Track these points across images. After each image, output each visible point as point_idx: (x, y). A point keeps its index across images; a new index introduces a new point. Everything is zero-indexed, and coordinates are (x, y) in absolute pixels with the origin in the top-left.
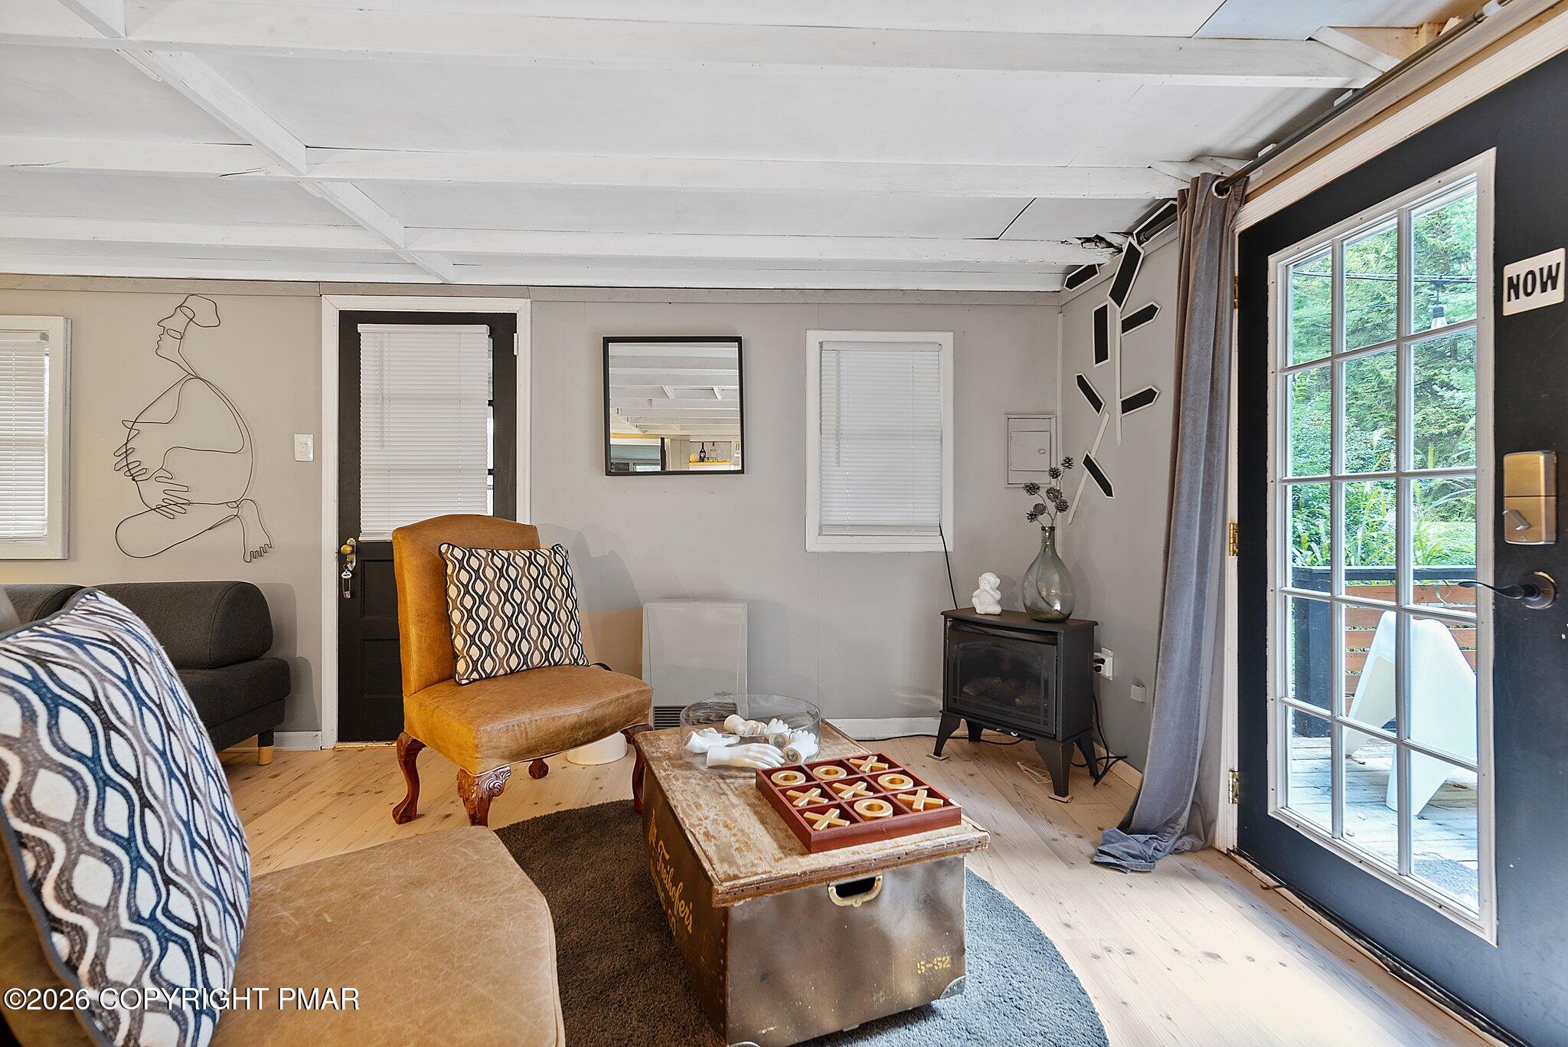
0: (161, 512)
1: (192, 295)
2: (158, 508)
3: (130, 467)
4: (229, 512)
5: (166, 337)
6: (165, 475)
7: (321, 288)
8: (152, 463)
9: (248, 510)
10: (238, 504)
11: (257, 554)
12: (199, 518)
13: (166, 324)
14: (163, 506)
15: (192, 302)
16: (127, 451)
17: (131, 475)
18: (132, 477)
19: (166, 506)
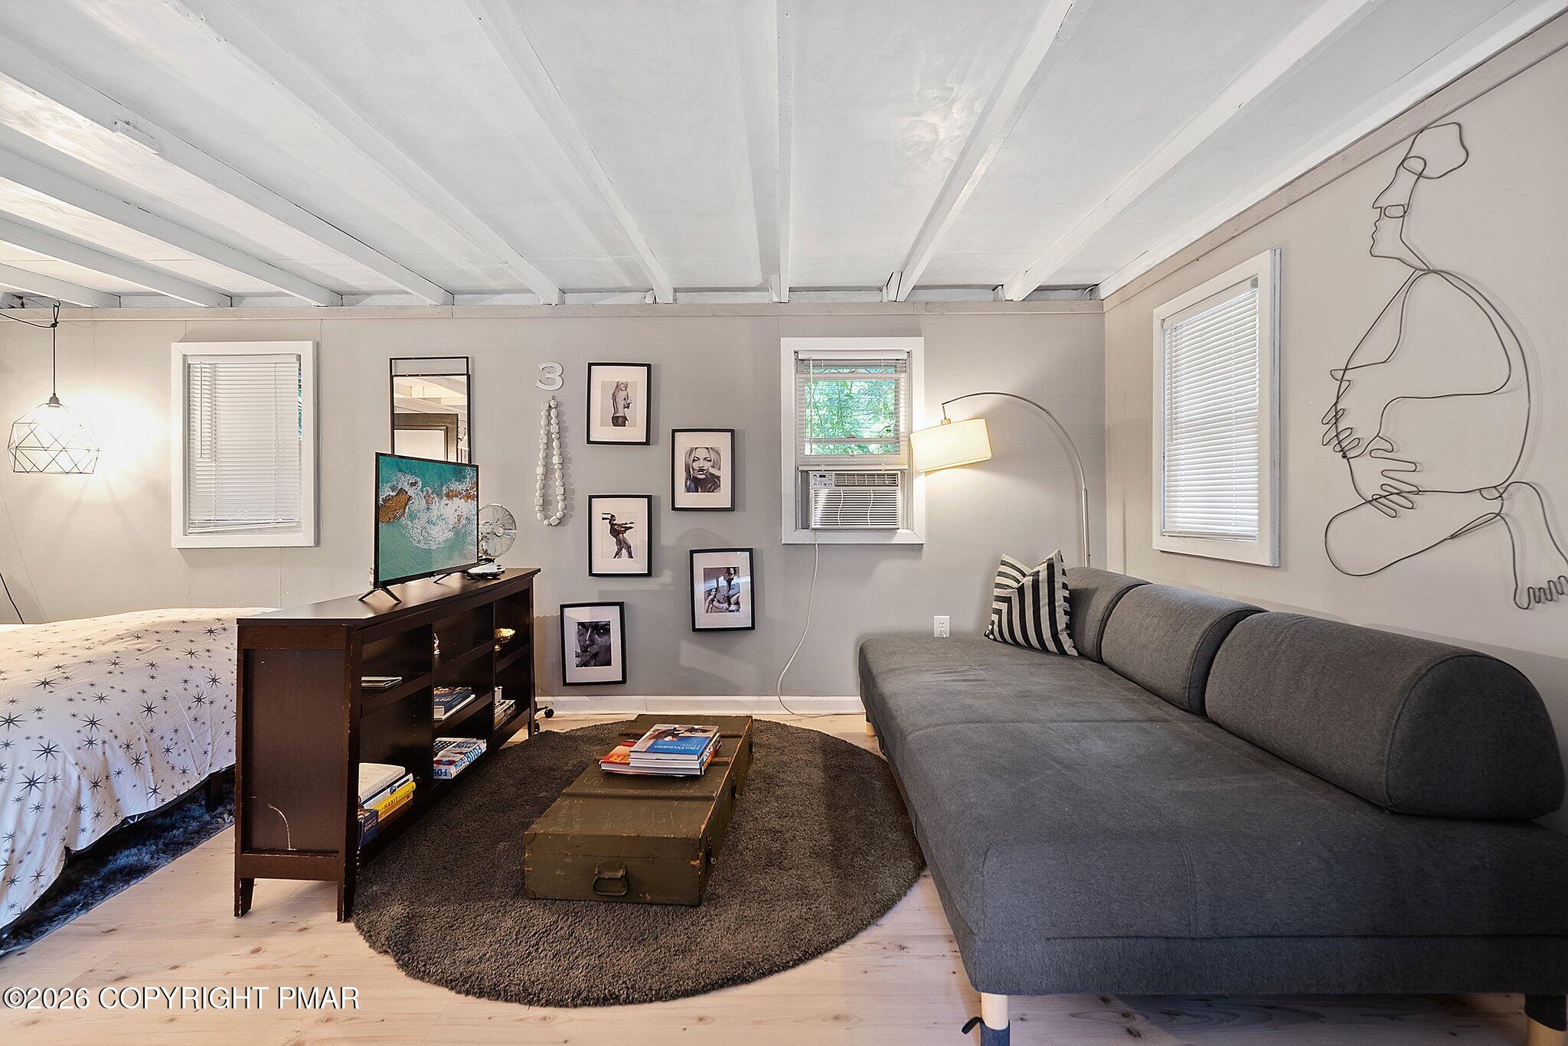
0: (1379, 505)
1: (1424, 129)
2: (1376, 500)
3: (1341, 437)
4: (1484, 506)
5: (1383, 222)
6: (1382, 446)
8: (1365, 430)
9: (1520, 502)
10: (1501, 491)
11: (1539, 596)
14: (1380, 496)
16: (1337, 415)
17: (1342, 451)
18: (1342, 453)
19: (1385, 497)
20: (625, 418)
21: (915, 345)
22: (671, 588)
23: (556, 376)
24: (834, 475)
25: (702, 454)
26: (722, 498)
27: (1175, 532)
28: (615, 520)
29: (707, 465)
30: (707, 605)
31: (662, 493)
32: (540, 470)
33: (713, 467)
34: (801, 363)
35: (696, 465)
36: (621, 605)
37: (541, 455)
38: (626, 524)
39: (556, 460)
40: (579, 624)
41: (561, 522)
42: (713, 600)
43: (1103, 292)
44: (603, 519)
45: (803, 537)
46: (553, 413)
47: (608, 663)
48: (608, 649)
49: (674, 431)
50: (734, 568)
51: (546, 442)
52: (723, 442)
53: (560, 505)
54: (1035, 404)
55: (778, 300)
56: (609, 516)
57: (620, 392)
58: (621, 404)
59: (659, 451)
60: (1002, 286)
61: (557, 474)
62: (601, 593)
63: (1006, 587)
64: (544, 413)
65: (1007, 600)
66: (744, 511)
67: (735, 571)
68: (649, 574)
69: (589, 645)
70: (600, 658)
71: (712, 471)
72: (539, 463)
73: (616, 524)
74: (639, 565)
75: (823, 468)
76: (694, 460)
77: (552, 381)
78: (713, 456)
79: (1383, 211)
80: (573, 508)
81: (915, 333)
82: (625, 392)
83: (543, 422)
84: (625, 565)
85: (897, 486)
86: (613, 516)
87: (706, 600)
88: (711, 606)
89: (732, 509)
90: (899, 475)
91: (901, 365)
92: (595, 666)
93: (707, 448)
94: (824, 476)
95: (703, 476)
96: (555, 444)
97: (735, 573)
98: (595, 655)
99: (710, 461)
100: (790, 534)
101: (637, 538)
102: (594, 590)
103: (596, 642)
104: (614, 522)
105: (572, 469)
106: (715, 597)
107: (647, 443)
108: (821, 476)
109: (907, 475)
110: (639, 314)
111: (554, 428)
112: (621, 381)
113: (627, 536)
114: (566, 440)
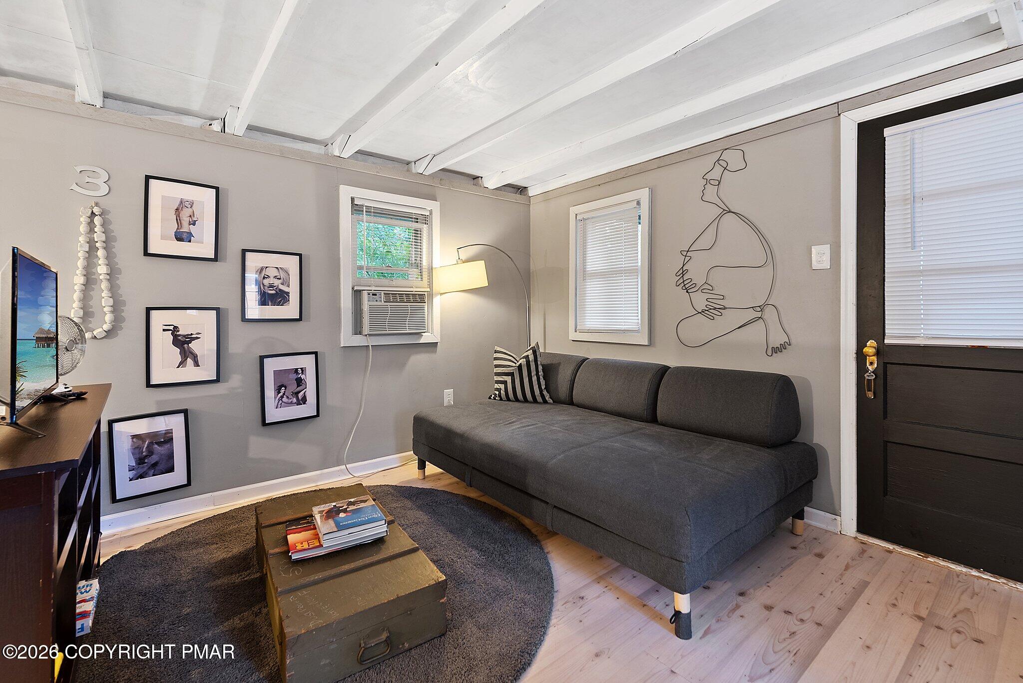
0: (705, 314)
1: (726, 149)
2: (703, 312)
3: (685, 283)
4: (753, 314)
5: (708, 186)
6: (707, 288)
7: (839, 107)
8: (699, 280)
9: (769, 313)
10: (762, 308)
11: (776, 350)
12: (732, 319)
13: (708, 177)
14: (706, 310)
15: (727, 156)
16: (683, 272)
17: (686, 289)
18: (686, 290)
19: (707, 310)
20: (190, 234)
21: (433, 206)
22: (240, 390)
23: (100, 182)
24: (382, 294)
25: (272, 272)
26: (290, 310)
27: (586, 330)
28: (178, 331)
29: (277, 282)
30: (277, 401)
31: (231, 304)
32: (79, 280)
33: (282, 284)
34: (356, 208)
35: (266, 282)
36: (185, 412)
37: (81, 263)
38: (192, 334)
39: (102, 269)
40: (134, 437)
41: (109, 334)
42: (282, 397)
43: (531, 193)
44: (164, 330)
45: (359, 340)
46: (97, 220)
47: (171, 469)
48: (171, 456)
49: (244, 251)
50: (301, 369)
51: (87, 250)
52: (291, 263)
53: (108, 317)
54: (506, 254)
55: (338, 155)
56: (171, 328)
57: (185, 209)
58: (185, 220)
59: (229, 267)
60: (482, 177)
61: (104, 285)
62: (158, 403)
63: (508, 366)
64: (84, 220)
65: (511, 374)
66: (310, 321)
67: (302, 371)
68: (217, 381)
69: (146, 456)
70: (161, 467)
71: (281, 287)
72: (78, 272)
73: (179, 335)
74: (207, 372)
75: (374, 288)
76: (264, 278)
77: (96, 187)
78: (282, 275)
79: (708, 182)
80: (123, 320)
81: (433, 198)
82: (190, 210)
83: (83, 228)
84: (190, 373)
85: (425, 303)
86: (175, 327)
87: (275, 398)
88: (281, 402)
89: (300, 319)
90: (426, 295)
91: (426, 219)
92: (154, 475)
93: (277, 268)
94: (375, 295)
95: (273, 292)
96: (101, 253)
97: (302, 373)
98: (155, 465)
99: (280, 279)
100: (347, 337)
101: (205, 347)
102: (151, 401)
103: (155, 452)
104: (178, 333)
105: (123, 281)
106: (284, 394)
107: (216, 259)
108: (373, 295)
109: (431, 295)
110: (206, 139)
111: (99, 236)
112: (186, 197)
113: (193, 345)
114: (113, 250)
